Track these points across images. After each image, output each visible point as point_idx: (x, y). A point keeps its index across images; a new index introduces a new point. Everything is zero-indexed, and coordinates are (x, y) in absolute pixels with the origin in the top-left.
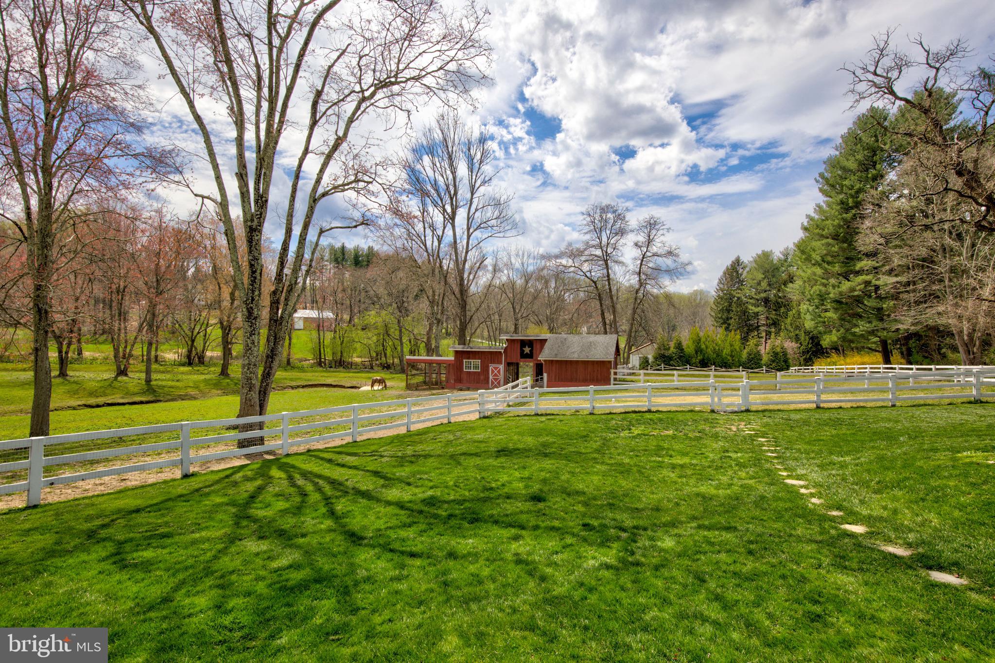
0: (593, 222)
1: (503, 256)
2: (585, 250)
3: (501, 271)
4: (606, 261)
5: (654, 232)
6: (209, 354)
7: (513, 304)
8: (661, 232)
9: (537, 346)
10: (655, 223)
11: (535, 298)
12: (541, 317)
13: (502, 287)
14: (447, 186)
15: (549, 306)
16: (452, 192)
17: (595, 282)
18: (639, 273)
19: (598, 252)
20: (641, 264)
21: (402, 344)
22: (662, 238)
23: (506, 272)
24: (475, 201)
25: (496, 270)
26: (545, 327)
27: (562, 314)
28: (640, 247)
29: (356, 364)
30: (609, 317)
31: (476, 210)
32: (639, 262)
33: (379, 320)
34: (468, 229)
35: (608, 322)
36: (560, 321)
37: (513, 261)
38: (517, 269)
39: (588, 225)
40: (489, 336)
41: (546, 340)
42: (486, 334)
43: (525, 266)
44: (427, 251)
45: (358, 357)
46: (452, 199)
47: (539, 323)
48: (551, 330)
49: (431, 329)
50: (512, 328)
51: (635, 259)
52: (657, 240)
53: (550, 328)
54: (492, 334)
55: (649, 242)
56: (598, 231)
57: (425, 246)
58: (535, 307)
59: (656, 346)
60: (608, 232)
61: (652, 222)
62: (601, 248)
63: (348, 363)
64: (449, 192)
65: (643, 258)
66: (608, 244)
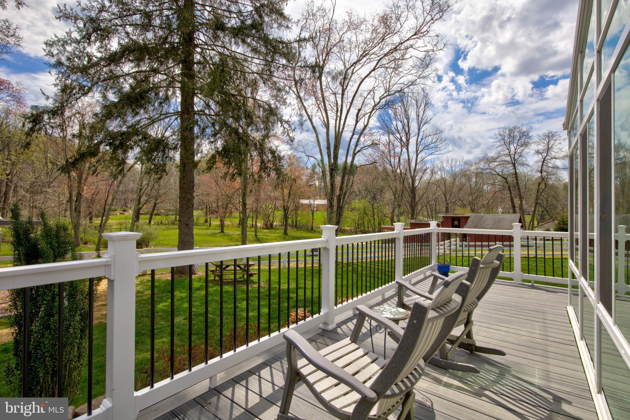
0: (503, 139)
1: (438, 163)
2: (498, 157)
3: (436, 173)
4: (514, 165)
5: (552, 142)
6: (275, 224)
7: (445, 195)
8: (558, 142)
9: (462, 221)
10: (553, 136)
11: (460, 190)
12: (465, 202)
13: (437, 183)
14: (403, 128)
15: (471, 194)
16: (407, 131)
17: (506, 179)
18: (541, 172)
19: (508, 159)
20: (542, 165)
21: (374, 219)
22: (559, 146)
23: (439, 173)
24: (421, 134)
25: (433, 172)
26: (468, 209)
27: (481, 199)
28: (541, 153)
29: (347, 231)
30: (517, 202)
31: (422, 139)
32: (541, 163)
33: (361, 205)
34: (417, 151)
35: (516, 205)
36: (479, 206)
37: (444, 165)
38: (448, 171)
39: (499, 141)
40: (428, 215)
41: (469, 217)
42: (425, 213)
43: (453, 169)
44: (391, 165)
45: (348, 227)
46: (406, 134)
47: (464, 206)
48: (473, 211)
49: (394, 211)
50: (444, 210)
51: (537, 162)
52: (555, 148)
53: (471, 209)
54: (430, 213)
55: (548, 149)
56: (507, 145)
57: (390, 162)
58: (461, 195)
59: (556, 222)
60: (515, 145)
61: (550, 135)
62: (510, 155)
63: (343, 230)
64: (405, 130)
65: (544, 160)
66: (515, 153)
